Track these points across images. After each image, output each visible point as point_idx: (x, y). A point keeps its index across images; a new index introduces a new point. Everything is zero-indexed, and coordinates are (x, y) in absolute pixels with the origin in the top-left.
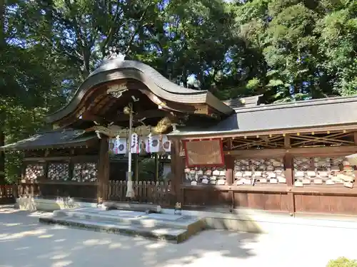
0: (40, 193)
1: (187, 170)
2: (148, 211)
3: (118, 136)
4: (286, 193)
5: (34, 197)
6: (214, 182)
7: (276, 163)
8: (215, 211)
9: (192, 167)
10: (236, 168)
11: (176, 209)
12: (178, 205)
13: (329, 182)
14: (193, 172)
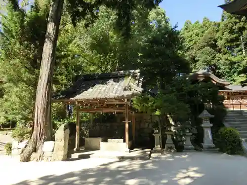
7: (240, 98)
10: (230, 99)
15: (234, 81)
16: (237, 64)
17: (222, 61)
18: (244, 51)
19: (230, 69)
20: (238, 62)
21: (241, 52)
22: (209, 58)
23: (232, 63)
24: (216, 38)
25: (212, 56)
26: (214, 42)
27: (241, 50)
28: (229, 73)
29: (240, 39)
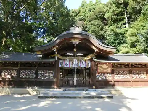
0: (13, 85)
1: (97, 74)
2: (85, 90)
3: (67, 60)
4: (130, 81)
5: (9, 88)
6: (107, 78)
7: (127, 72)
8: (108, 88)
9: (99, 73)
10: (115, 73)
11: (93, 88)
12: (94, 87)
13: (141, 78)
14: (99, 75)
15: (118, 51)
16: (121, 36)
17: (108, 33)
18: (127, 24)
19: (115, 40)
20: (122, 34)
21: (124, 26)
22: (97, 29)
23: (117, 35)
24: (104, 11)
25: (100, 27)
26: (102, 16)
27: (125, 24)
28: (114, 43)
29: (124, 14)
